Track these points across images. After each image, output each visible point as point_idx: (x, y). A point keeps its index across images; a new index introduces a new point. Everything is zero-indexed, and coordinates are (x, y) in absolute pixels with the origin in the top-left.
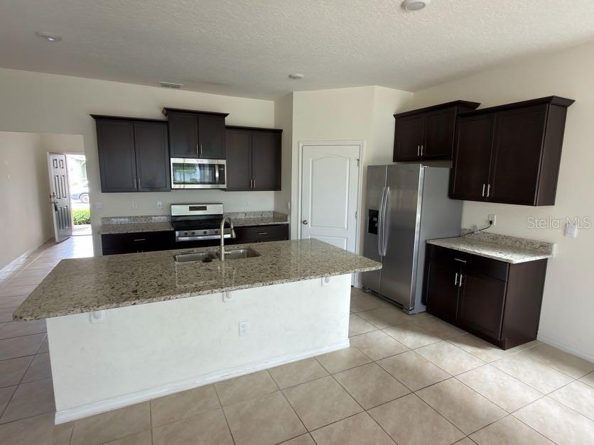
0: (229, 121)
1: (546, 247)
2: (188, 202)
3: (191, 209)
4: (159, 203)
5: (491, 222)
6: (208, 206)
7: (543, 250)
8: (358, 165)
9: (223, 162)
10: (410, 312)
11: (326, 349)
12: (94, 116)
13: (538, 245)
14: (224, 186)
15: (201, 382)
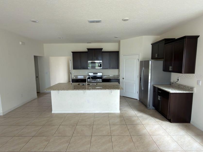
0: (103, 50)
1: (192, 89)
2: (93, 72)
3: (94, 74)
4: (86, 72)
5: (178, 80)
6: (98, 73)
7: (191, 90)
8: (138, 61)
9: (101, 61)
10: (148, 108)
11: (112, 112)
12: (72, 52)
13: (190, 88)
14: (102, 68)
15: (79, 112)
